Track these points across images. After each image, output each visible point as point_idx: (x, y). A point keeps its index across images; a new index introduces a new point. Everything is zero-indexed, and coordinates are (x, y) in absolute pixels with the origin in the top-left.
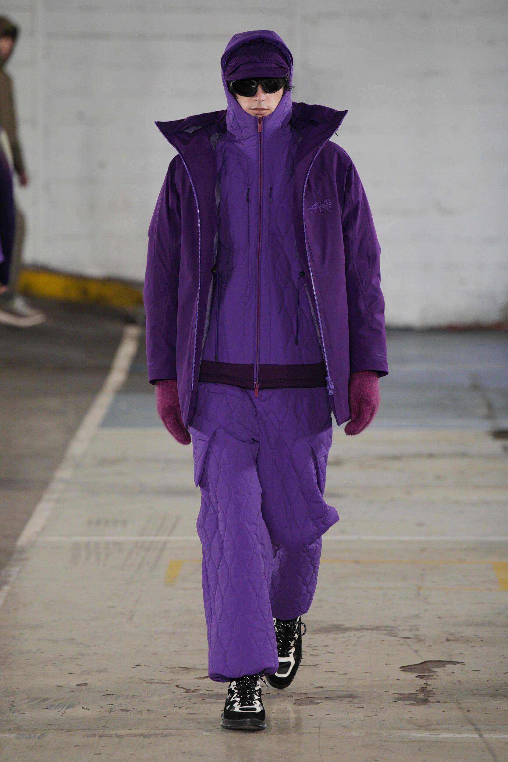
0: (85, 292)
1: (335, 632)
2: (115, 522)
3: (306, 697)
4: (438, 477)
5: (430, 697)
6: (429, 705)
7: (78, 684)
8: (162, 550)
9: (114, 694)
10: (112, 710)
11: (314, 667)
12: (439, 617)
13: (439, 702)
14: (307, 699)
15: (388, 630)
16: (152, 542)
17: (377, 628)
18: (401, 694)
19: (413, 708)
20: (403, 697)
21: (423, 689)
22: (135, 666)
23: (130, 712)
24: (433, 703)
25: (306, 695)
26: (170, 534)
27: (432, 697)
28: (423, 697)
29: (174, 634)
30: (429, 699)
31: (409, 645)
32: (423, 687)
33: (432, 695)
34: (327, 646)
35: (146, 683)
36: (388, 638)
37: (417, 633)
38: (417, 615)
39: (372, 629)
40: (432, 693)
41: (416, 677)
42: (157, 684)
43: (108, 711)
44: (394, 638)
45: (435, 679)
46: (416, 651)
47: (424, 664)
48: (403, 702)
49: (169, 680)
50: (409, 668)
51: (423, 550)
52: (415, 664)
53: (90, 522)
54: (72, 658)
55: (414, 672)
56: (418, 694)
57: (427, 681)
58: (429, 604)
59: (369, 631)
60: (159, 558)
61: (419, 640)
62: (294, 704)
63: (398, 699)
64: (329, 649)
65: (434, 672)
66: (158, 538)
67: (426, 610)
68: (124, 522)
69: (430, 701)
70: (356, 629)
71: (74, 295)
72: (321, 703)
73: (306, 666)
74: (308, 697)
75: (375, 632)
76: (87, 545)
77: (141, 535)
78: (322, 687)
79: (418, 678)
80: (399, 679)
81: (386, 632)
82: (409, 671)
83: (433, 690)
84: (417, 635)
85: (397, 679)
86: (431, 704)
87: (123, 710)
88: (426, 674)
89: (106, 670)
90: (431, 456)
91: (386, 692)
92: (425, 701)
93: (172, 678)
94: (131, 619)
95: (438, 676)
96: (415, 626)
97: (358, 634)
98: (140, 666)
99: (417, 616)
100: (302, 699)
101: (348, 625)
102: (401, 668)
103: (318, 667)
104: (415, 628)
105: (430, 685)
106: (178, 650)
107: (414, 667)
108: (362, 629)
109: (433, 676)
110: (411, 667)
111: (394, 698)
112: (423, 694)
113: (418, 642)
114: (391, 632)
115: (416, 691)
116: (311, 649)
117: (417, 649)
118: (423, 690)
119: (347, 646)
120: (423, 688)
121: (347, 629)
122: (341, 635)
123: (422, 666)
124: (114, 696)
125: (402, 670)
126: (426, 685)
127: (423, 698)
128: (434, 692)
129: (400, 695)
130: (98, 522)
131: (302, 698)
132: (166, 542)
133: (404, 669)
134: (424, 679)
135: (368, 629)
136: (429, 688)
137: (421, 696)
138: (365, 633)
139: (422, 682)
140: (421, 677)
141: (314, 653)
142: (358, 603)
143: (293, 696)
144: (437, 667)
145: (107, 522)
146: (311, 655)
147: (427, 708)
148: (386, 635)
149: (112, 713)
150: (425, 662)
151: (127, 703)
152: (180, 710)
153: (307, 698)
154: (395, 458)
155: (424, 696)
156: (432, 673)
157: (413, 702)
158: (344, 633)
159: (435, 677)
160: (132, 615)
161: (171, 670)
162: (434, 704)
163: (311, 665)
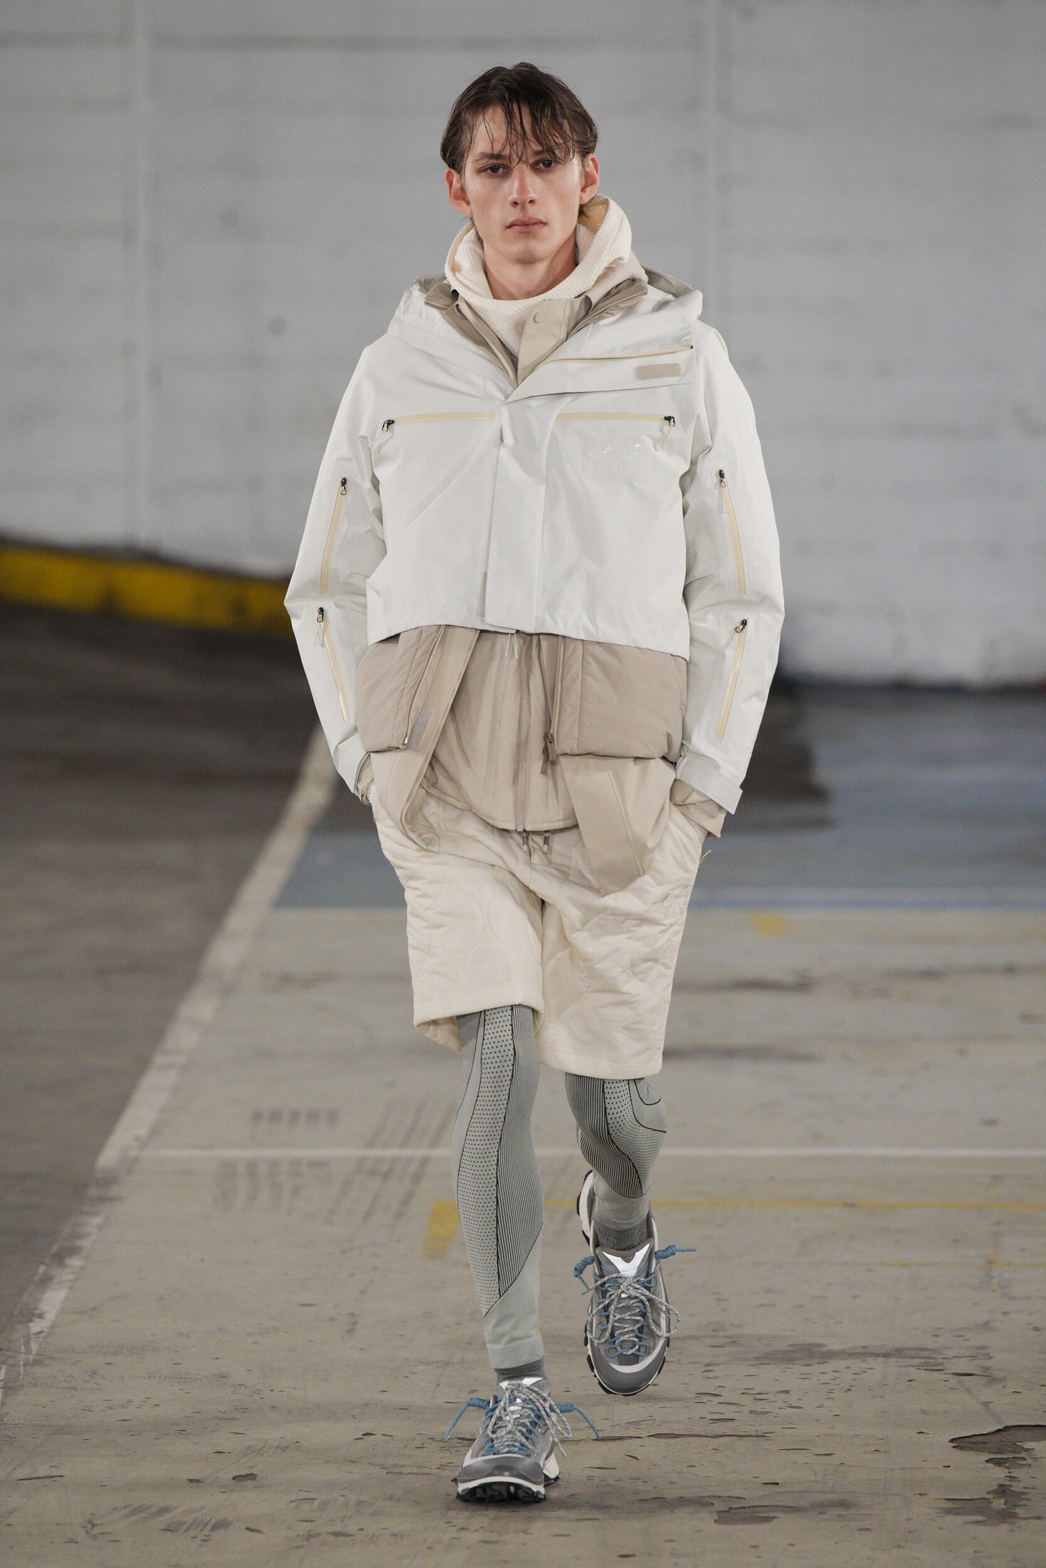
0: (240, 609)
1: (807, 1362)
2: (313, 1116)
3: (742, 1506)
4: (1027, 1018)
5: (1019, 1505)
6: (1017, 1525)
7: (236, 1476)
8: (417, 1178)
9: (315, 1499)
10: (310, 1533)
11: (760, 1438)
12: (1037, 1329)
13: (1039, 1518)
14: (747, 1510)
15: (924, 1358)
16: (395, 1160)
17: (898, 1353)
18: (953, 1500)
19: (982, 1531)
20: (960, 1506)
21: (1003, 1489)
22: (361, 1437)
23: (353, 1538)
24: (1026, 1519)
25: (743, 1500)
26: (434, 1144)
27: (1025, 1506)
28: (1004, 1507)
29: (446, 1364)
30: (1017, 1510)
31: (969, 1391)
32: (1003, 1483)
33: (1023, 1503)
34: (787, 1392)
35: (387, 1473)
36: (923, 1374)
37: (987, 1363)
38: (987, 1323)
39: (887, 1355)
40: (1022, 1497)
41: (987, 1461)
42: (410, 1476)
43: (303, 1535)
44: (935, 1374)
45: (1030, 1465)
46: (986, 1404)
47: (1003, 1434)
48: (957, 1517)
49: (437, 1468)
50: (970, 1443)
51: (997, 1178)
52: (985, 1433)
53: (257, 1116)
54: (221, 1419)
55: (982, 1450)
56: (991, 1501)
57: (1011, 1470)
58: (1014, 1298)
59: (880, 1360)
60: (410, 1196)
61: (990, 1377)
62: (715, 1521)
63: (949, 1512)
64: (792, 1399)
65: (1028, 1450)
66: (406, 1152)
67: (1005, 1313)
68: (333, 1117)
69: (1019, 1516)
70: (852, 1355)
71: (216, 614)
72: (775, 1519)
73: (739, 1436)
74: (746, 1506)
75: (893, 1360)
76: (252, 1166)
77: (370, 1145)
78: (778, 1484)
79: (990, 1465)
80: (948, 1467)
81: (918, 1361)
82: (972, 1449)
83: (1026, 1491)
84: (987, 1369)
85: (945, 1467)
86: (1023, 1523)
87: (337, 1534)
88: (1011, 1456)
89: (298, 1444)
90: (1010, 970)
91: (920, 1494)
92: (1006, 1516)
93: (445, 1461)
94: (350, 1331)
95: (1035, 1459)
96: (983, 1348)
97: (856, 1364)
98: (373, 1436)
99: (986, 1326)
100: (732, 1511)
101: (834, 1345)
102: (952, 1441)
103: (768, 1440)
104: (982, 1352)
105: (1019, 1481)
106: (459, 1401)
107: (981, 1439)
108: (863, 1353)
109: (1024, 1459)
110: (974, 1440)
111: (939, 1509)
112: (1003, 1501)
113: (989, 1382)
114: (930, 1361)
115: (987, 1493)
116: (751, 1398)
117: (986, 1399)
118: (1002, 1491)
119: (830, 1392)
120: (1001, 1485)
121: (831, 1355)
122: (816, 1368)
123: (999, 1437)
124: (316, 1503)
125: (954, 1447)
126: (1009, 1479)
127: (1003, 1509)
128: (1028, 1496)
129: (951, 1503)
130: (275, 1116)
131: (732, 1508)
132: (425, 1161)
133: (960, 1443)
134: (1006, 1467)
135: (877, 1355)
136: (1017, 1487)
137: (999, 1504)
138: (871, 1362)
139: (999, 1474)
140: (998, 1463)
141: (759, 1407)
142: (855, 1297)
143: (712, 1504)
144: (1033, 1440)
145: (295, 1116)
146: (751, 1412)
147: (1012, 1531)
148: (918, 1367)
149: (313, 1540)
150: (1007, 1428)
151: (345, 1517)
152: (462, 1534)
153: (744, 1508)
154: (929, 974)
155: (1005, 1504)
156: (1023, 1453)
157: (981, 1518)
158: (825, 1363)
159: (1029, 1461)
160: (355, 1323)
161: (442, 1444)
162: (1028, 1521)
163: (753, 1434)
